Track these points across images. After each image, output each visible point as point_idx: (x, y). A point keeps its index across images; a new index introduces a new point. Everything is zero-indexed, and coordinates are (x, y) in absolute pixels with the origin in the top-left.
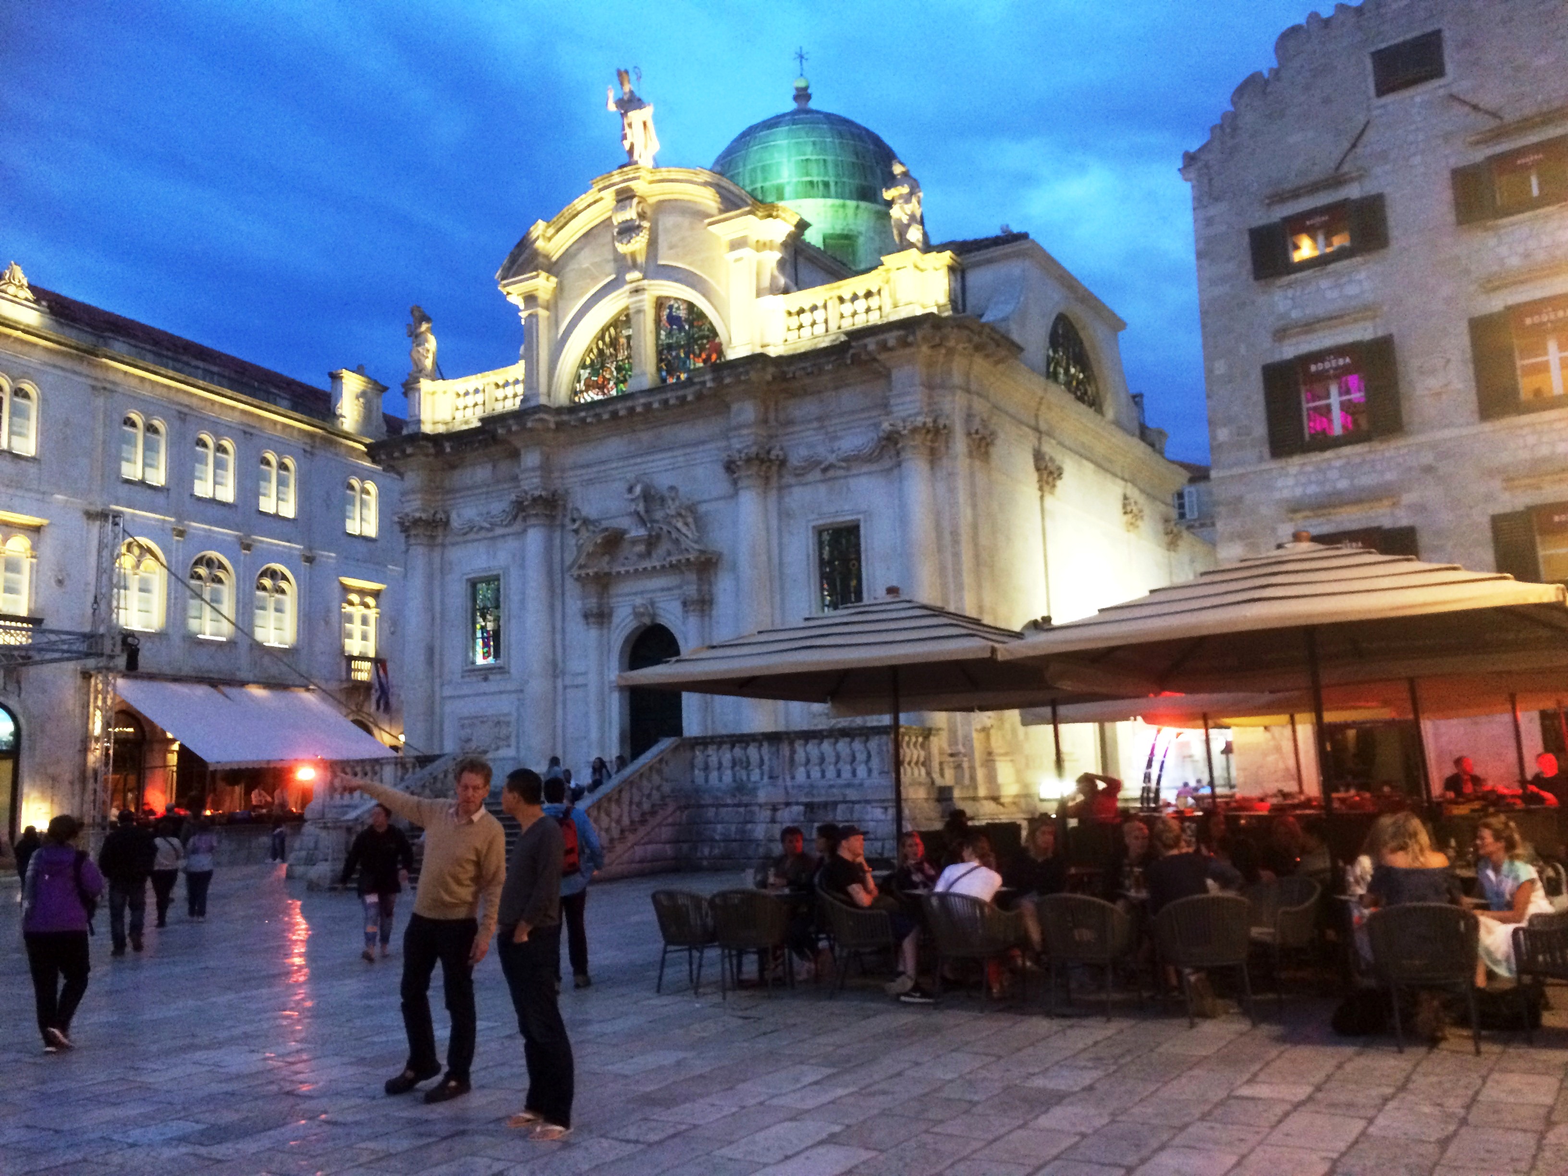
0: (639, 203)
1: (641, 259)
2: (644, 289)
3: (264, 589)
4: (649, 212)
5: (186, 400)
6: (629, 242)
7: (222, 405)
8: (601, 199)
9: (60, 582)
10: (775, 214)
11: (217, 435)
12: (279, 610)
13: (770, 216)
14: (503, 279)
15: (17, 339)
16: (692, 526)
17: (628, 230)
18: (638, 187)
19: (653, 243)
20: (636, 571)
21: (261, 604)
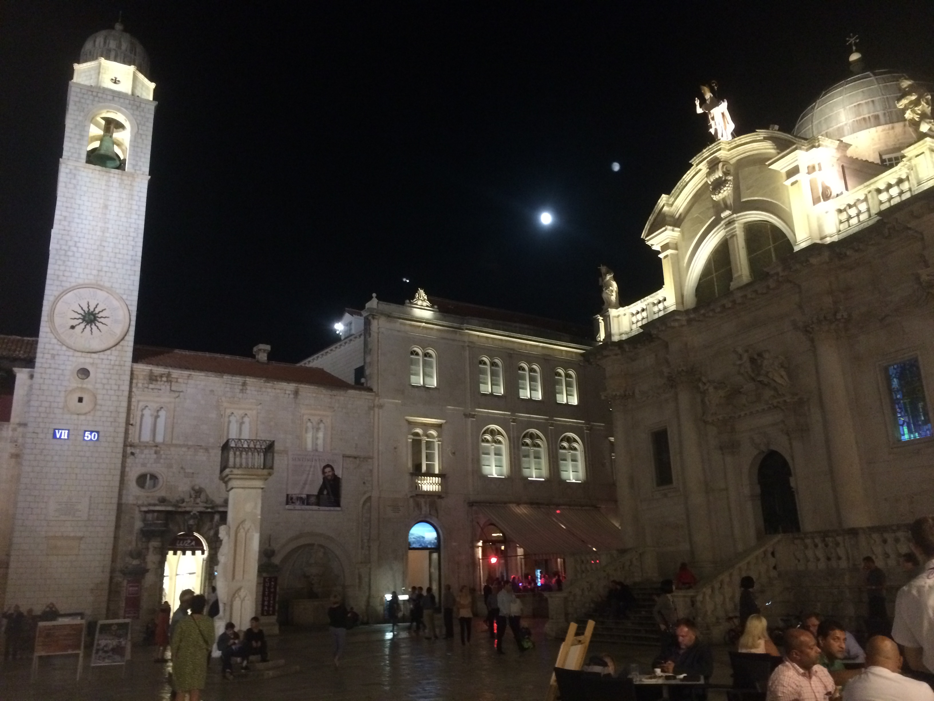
0: (723, 165)
1: (730, 201)
2: (734, 221)
3: (564, 448)
4: (732, 171)
5: (510, 346)
6: (720, 192)
7: (531, 345)
8: (700, 170)
9: (454, 453)
10: (817, 144)
11: (529, 363)
12: (574, 460)
13: (813, 147)
14: (647, 236)
15: (423, 327)
16: (785, 377)
17: (718, 185)
18: (722, 154)
19: (737, 190)
20: (751, 413)
21: (563, 458)
